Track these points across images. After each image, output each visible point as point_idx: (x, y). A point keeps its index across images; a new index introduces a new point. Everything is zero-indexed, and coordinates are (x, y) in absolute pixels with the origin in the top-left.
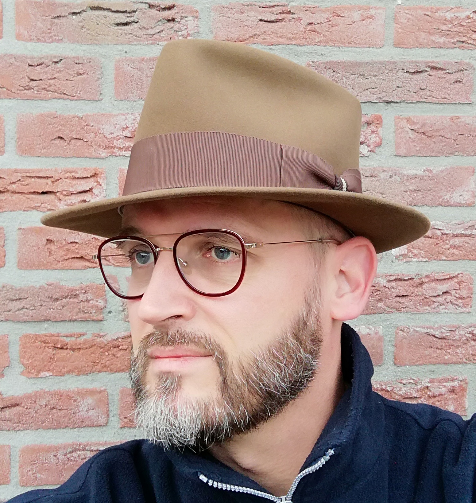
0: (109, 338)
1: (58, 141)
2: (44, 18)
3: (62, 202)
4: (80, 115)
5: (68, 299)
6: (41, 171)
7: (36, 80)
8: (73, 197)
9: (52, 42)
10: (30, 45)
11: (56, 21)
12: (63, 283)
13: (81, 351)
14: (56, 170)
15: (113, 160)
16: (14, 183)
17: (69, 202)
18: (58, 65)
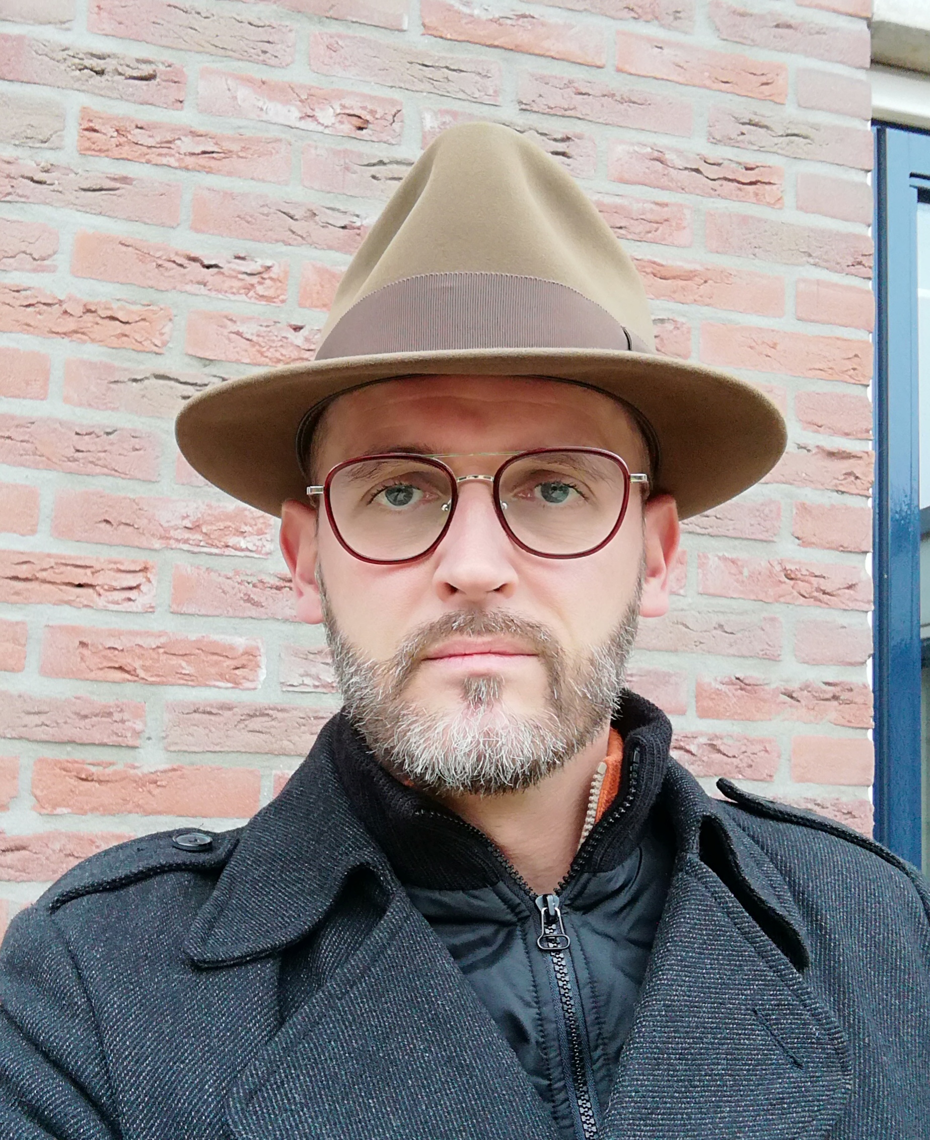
0: (146, 770)
1: (103, 525)
2: (99, 381)
3: (102, 598)
4: (132, 496)
5: (98, 719)
6: (81, 558)
7: (82, 451)
8: (116, 593)
9: (107, 409)
10: (79, 411)
11: (112, 386)
12: (95, 698)
13: (110, 785)
14: (97, 559)
15: (169, 554)
16: (45, 570)
17: (111, 599)
18: (111, 437)
